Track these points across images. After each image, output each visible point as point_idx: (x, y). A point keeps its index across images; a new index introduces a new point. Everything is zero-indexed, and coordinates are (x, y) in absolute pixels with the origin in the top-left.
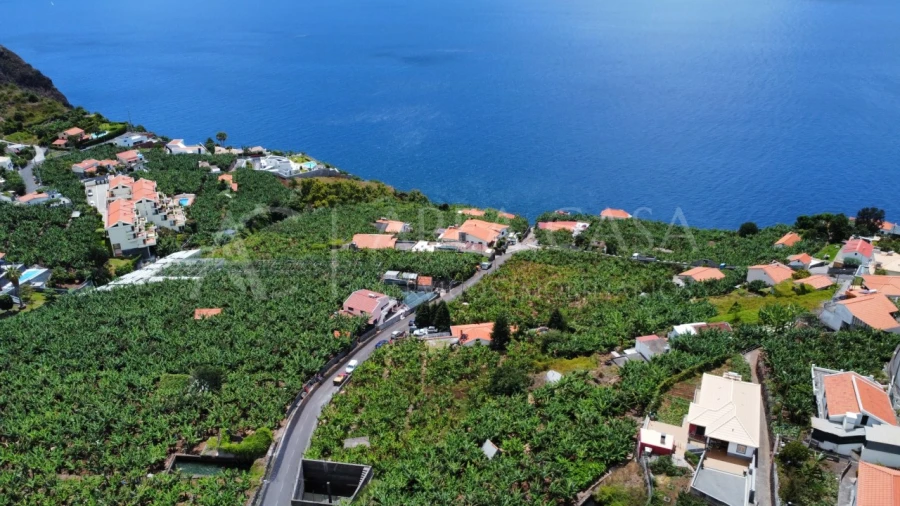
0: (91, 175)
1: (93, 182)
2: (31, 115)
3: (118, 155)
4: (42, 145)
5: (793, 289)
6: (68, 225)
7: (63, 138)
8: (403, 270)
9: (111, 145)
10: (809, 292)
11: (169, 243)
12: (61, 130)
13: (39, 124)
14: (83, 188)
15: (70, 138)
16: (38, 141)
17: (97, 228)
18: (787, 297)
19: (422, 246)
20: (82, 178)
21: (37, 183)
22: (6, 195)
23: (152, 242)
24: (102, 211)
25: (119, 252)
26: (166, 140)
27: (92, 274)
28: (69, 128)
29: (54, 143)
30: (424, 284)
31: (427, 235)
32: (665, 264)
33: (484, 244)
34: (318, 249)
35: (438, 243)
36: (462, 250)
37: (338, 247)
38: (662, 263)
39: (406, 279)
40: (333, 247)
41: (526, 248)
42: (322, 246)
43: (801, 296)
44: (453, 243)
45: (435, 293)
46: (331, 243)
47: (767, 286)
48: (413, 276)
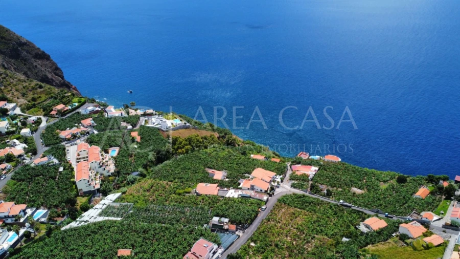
0: (69, 140)
1: (69, 144)
2: (40, 97)
3: (82, 121)
4: (45, 115)
5: (423, 246)
6: (57, 177)
7: (55, 111)
8: (221, 217)
9: (78, 113)
10: (431, 248)
11: (106, 187)
12: (54, 105)
13: (43, 102)
14: (64, 149)
15: (58, 111)
16: (43, 113)
17: (71, 178)
18: (419, 251)
19: (232, 193)
20: (64, 141)
21: (43, 145)
22: (28, 156)
23: (98, 187)
24: (74, 165)
25: (81, 192)
26: (105, 106)
27: (69, 211)
28: (58, 104)
29: (51, 113)
30: (232, 229)
31: (235, 183)
32: (357, 210)
33: (263, 191)
34: (180, 194)
35: (240, 191)
36: (252, 197)
37: (189, 193)
38: (355, 210)
39: (223, 223)
40: (187, 193)
41: (285, 190)
42: (181, 191)
43: (427, 251)
44: (248, 191)
45: (237, 235)
46: (186, 190)
47: (409, 238)
48: (226, 220)
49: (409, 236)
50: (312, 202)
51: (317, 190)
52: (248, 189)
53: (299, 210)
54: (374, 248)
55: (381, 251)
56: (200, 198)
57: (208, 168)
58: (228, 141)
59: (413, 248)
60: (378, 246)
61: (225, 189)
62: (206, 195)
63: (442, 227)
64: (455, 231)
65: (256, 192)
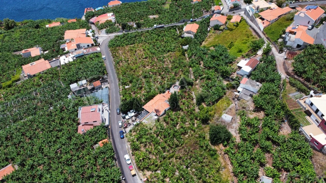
19: (64, 60)
30: (98, 85)
31: (57, 52)
32: (171, 26)
33: (90, 45)
34: (10, 86)
35: (70, 54)
36: (86, 54)
37: (19, 80)
38: (169, 27)
39: (82, 85)
40: (16, 81)
41: (105, 38)
42: (9, 83)
43: (238, 28)
44: (77, 51)
45: (106, 87)
46: (13, 79)
47: (220, 26)
48: (84, 82)
49: (219, 25)
50: (136, 36)
51: (130, 27)
52: (76, 50)
53: (132, 46)
54: (207, 43)
55: (212, 42)
56: (36, 79)
57: (14, 51)
58: (8, 25)
59: (230, 30)
60: (207, 40)
61: (54, 59)
62: (40, 73)
63: (229, 11)
64: (237, 11)
65: (85, 49)
